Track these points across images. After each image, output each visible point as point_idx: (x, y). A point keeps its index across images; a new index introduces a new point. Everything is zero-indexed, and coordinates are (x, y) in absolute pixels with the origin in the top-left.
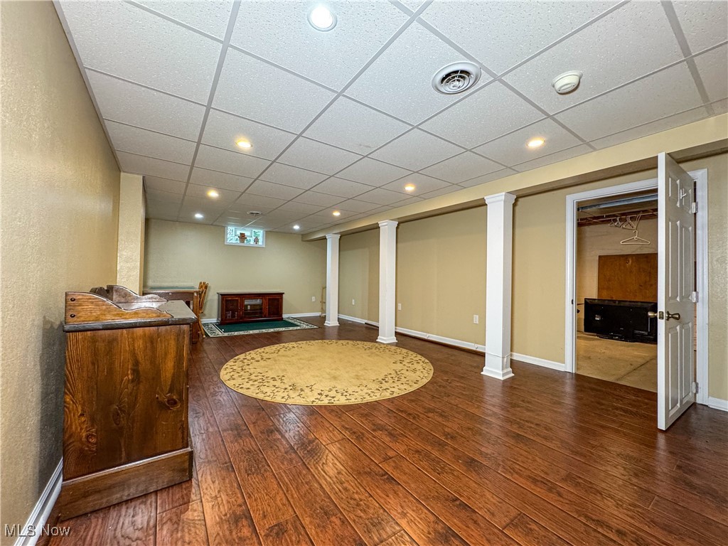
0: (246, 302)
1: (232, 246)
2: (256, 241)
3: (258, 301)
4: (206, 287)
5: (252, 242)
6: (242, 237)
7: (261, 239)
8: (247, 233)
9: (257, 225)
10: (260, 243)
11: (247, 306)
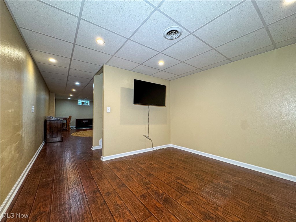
0: (84, 121)
1: (80, 106)
2: (87, 104)
3: (87, 121)
4: (71, 117)
5: (86, 104)
6: (83, 103)
7: (88, 103)
8: (84, 102)
9: (87, 99)
10: (88, 105)
11: (84, 122)
